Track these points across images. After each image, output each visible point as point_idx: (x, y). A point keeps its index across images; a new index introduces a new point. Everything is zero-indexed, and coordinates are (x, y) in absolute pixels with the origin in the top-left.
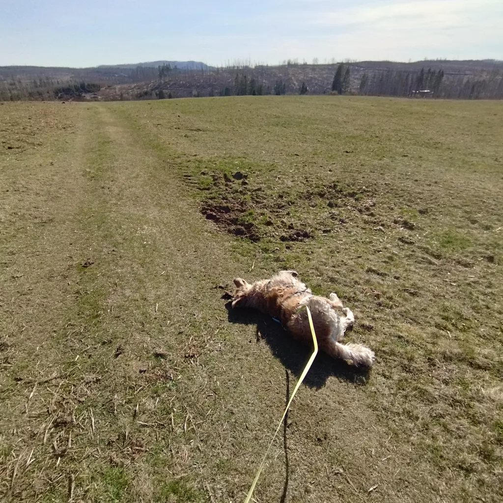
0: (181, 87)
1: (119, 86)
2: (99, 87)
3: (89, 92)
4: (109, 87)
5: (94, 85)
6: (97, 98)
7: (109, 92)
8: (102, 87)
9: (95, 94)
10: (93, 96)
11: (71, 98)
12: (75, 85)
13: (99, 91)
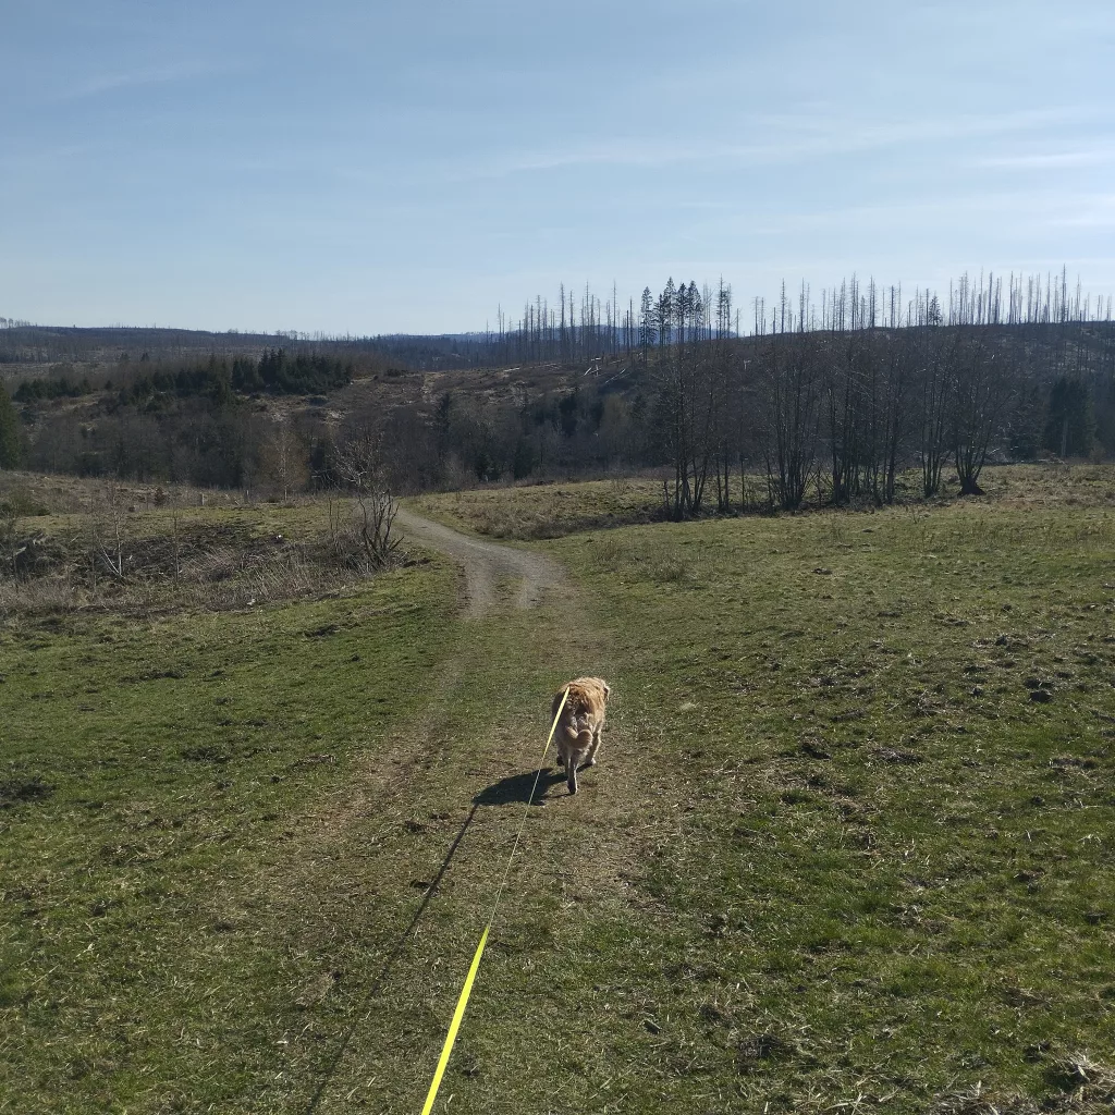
2: (349, 369)
3: (295, 390)
5: (322, 366)
6: (323, 417)
7: (385, 394)
8: (357, 376)
10: (303, 408)
12: (236, 363)
13: (340, 386)
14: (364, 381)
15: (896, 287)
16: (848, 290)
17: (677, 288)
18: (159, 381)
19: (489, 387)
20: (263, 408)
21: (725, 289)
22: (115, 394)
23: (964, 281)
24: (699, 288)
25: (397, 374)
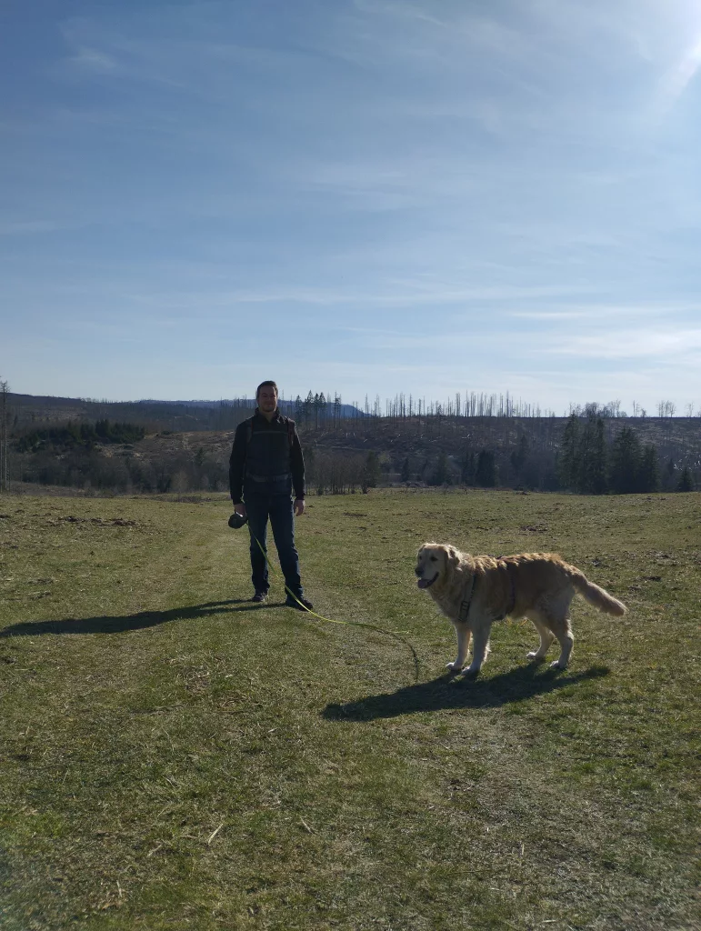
0: (346, 445)
1: (190, 434)
2: (142, 430)
3: (115, 441)
4: (165, 433)
5: (129, 428)
6: (132, 455)
7: (163, 444)
8: (148, 434)
9: (126, 447)
10: (121, 451)
11: (64, 451)
12: (82, 426)
13: (139, 440)
14: (151, 437)
15: (422, 399)
16: (399, 400)
17: (314, 396)
18: (41, 434)
19: (217, 442)
20: (100, 450)
21: (338, 397)
22: (18, 440)
23: (458, 396)
24: (325, 396)
25: (168, 433)
